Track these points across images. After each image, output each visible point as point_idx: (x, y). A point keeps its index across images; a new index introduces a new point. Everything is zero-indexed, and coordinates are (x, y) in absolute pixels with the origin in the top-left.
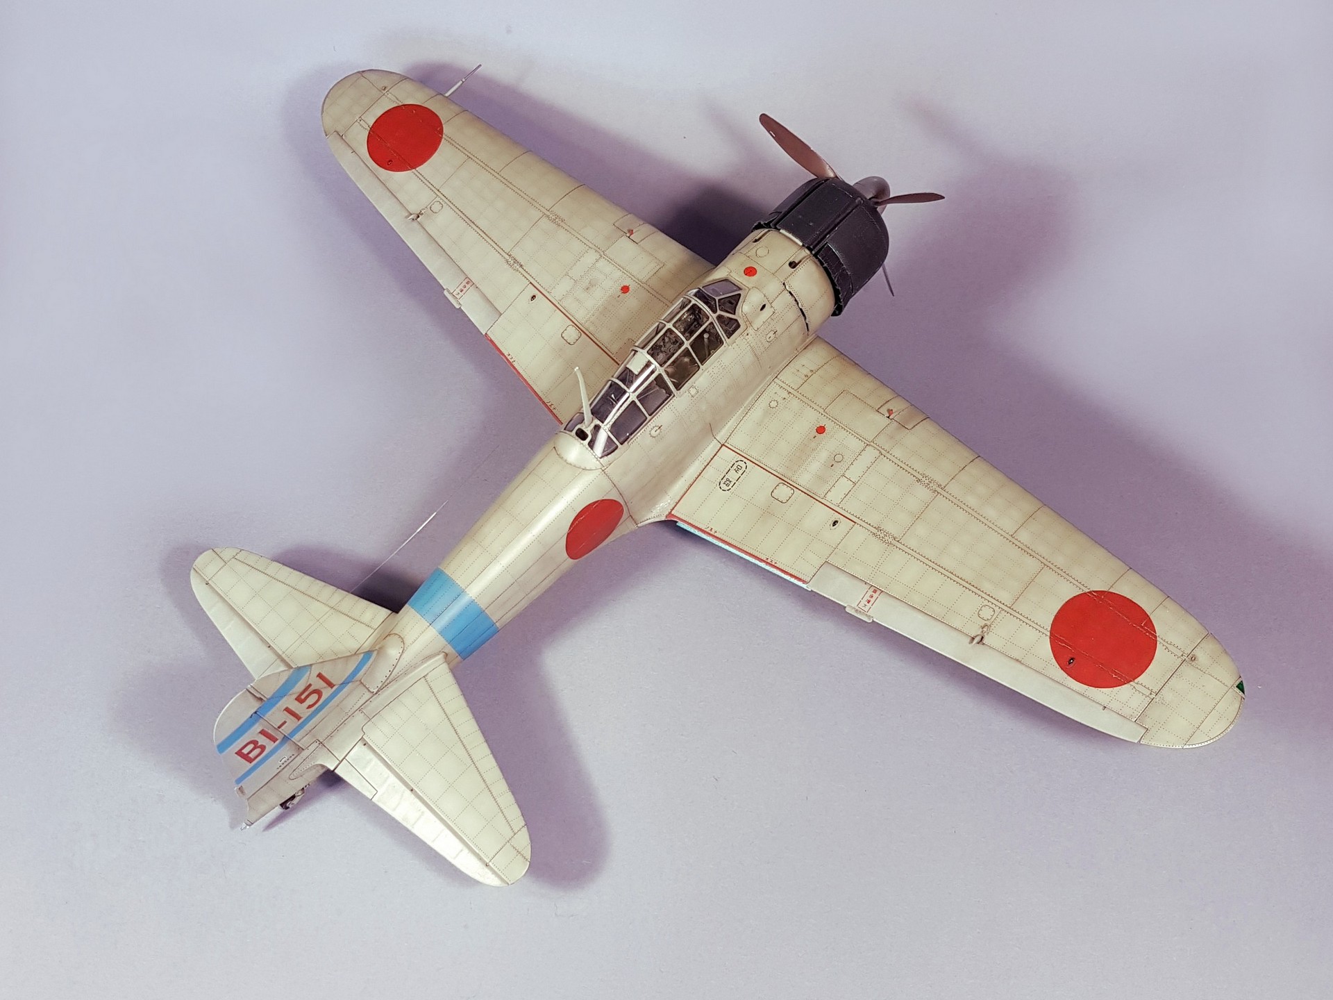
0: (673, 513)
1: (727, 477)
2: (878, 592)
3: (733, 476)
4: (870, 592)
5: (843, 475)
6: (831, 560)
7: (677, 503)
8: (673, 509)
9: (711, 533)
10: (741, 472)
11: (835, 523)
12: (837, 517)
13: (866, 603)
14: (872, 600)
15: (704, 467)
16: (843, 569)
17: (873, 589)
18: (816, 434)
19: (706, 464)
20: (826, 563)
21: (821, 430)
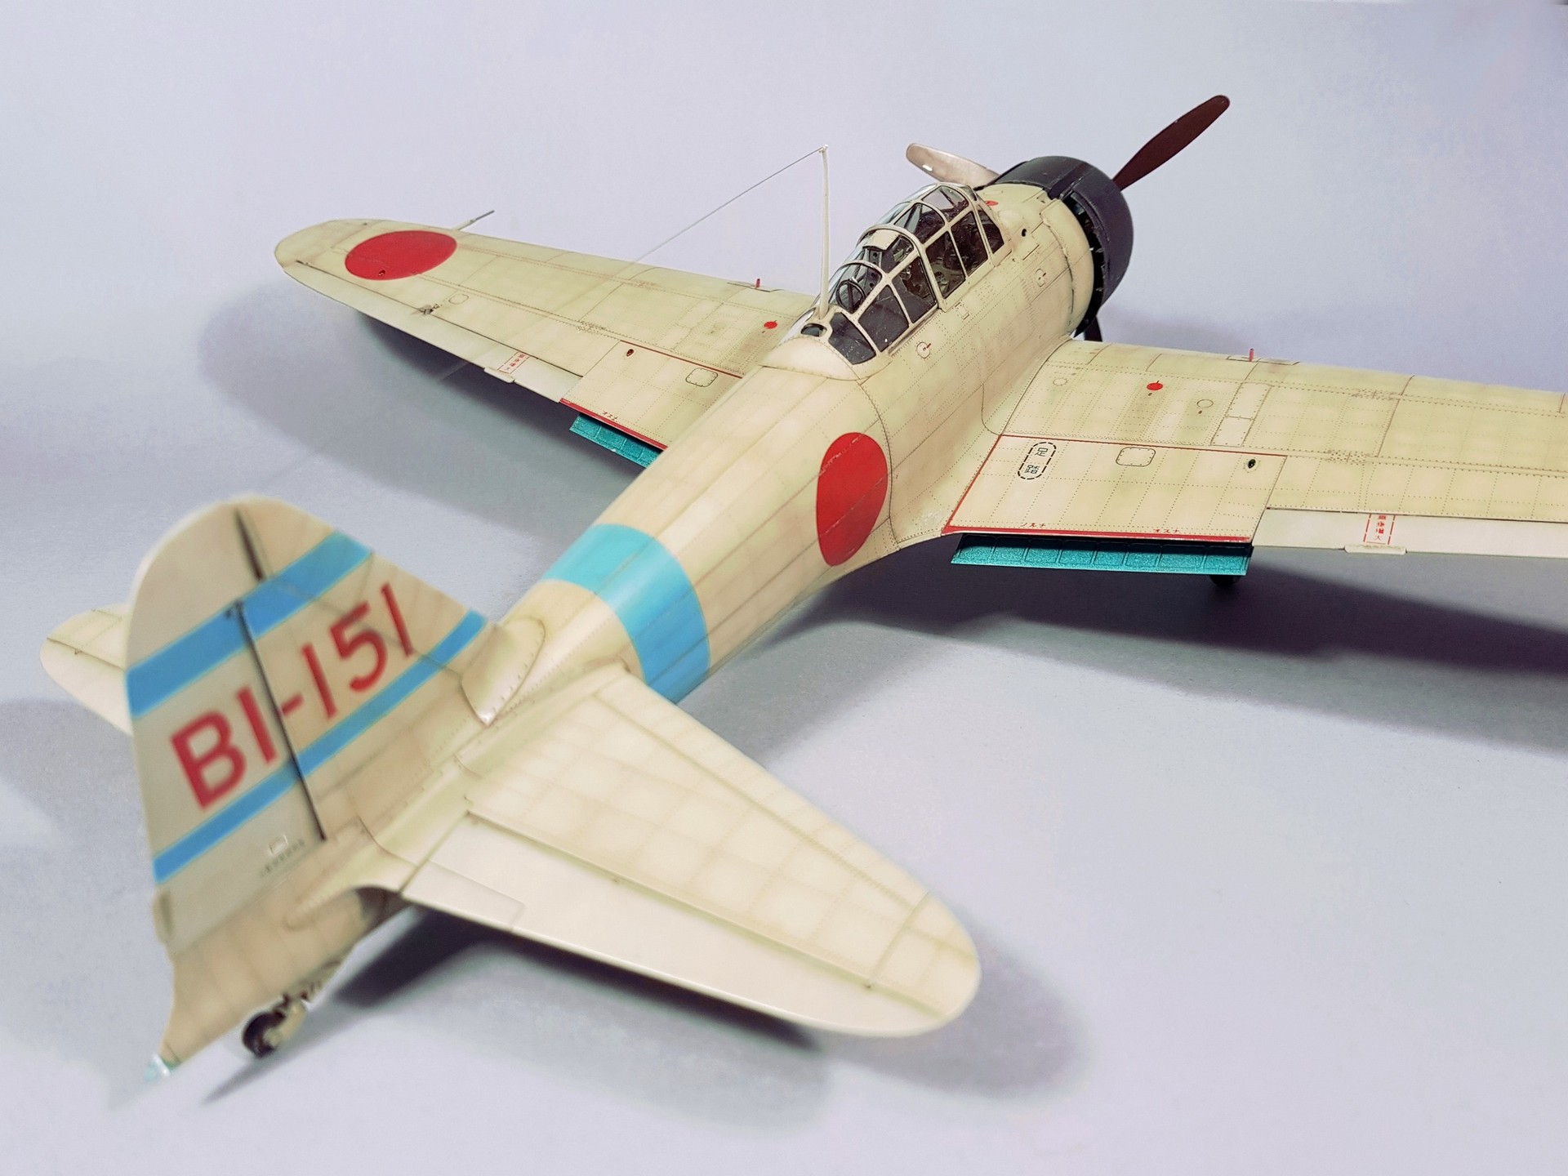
0: (952, 524)
1: (1026, 463)
2: (1389, 519)
3: (1034, 460)
4: (1375, 520)
5: (1226, 416)
6: (1272, 504)
7: (954, 513)
8: (951, 519)
9: (1035, 528)
10: (1048, 454)
11: (1251, 463)
12: (1251, 457)
13: (1378, 534)
14: (1387, 528)
15: (981, 464)
16: (1304, 508)
17: (1378, 516)
18: (1151, 391)
19: (983, 460)
20: (1268, 508)
21: (1156, 386)
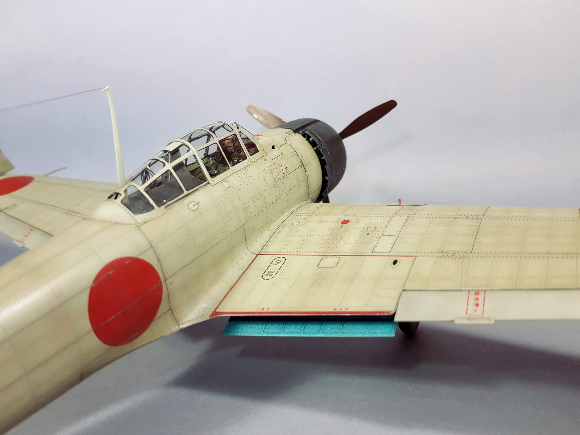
0: (217, 311)
1: (268, 270)
2: (482, 293)
3: (274, 268)
4: (472, 296)
5: (383, 235)
6: (407, 287)
7: (220, 303)
8: (217, 307)
9: (264, 311)
10: (281, 264)
11: (395, 262)
12: (395, 258)
13: (475, 307)
14: (481, 302)
15: (243, 272)
16: (426, 289)
17: (474, 293)
18: (342, 225)
19: (245, 269)
20: (405, 290)
21: (346, 222)
